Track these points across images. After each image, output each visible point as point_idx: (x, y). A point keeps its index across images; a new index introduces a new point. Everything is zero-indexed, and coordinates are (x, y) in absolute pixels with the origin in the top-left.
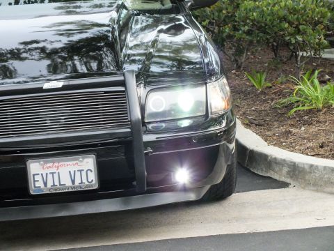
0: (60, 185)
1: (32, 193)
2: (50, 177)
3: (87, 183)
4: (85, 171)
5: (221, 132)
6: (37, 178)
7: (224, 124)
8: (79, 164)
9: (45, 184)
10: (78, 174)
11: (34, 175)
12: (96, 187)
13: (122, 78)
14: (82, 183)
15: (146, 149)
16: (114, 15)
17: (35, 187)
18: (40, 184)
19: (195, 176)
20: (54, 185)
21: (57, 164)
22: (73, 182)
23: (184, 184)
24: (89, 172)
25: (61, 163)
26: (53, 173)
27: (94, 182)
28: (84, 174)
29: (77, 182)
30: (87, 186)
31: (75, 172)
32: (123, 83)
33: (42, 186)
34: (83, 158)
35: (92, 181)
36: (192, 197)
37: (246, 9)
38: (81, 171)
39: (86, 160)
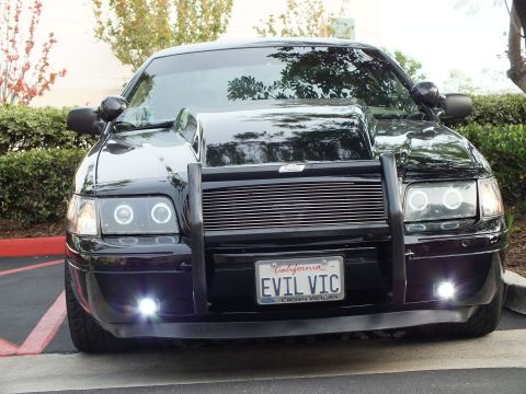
0: (296, 293)
1: (260, 302)
2: (283, 282)
3: (330, 292)
4: (329, 276)
5: (495, 238)
6: (266, 284)
7: (498, 229)
8: (322, 267)
9: (277, 292)
10: (319, 280)
11: (263, 280)
12: (342, 298)
13: (379, 164)
14: (324, 292)
15: (406, 252)
16: (359, 111)
17: (264, 295)
18: (270, 292)
19: (461, 290)
20: (288, 294)
21: (293, 267)
22: (313, 290)
23: (450, 300)
24: (334, 278)
25: (298, 266)
26: (287, 278)
27: (339, 291)
28: (327, 280)
29: (317, 292)
30: (331, 296)
31: (316, 277)
32: (380, 171)
33: (273, 294)
34: (328, 260)
36: (457, 317)
37: (492, 141)
38: (323, 276)
39: (331, 263)
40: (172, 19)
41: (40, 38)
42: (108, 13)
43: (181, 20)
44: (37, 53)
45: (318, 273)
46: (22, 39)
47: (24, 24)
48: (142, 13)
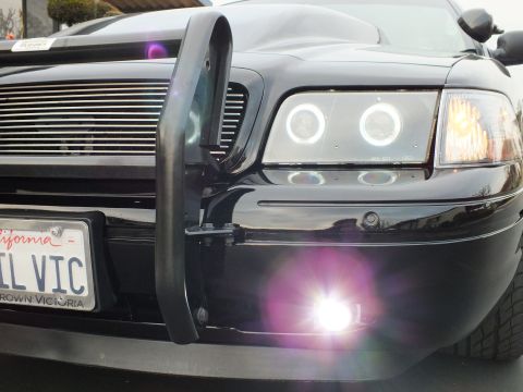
0: (14, 286)
3: (70, 293)
4: (67, 259)
8: (54, 240)
14: (59, 290)
20: (2, 284)
21: (6, 234)
25: (15, 233)
27: (85, 293)
28: (63, 266)
29: (49, 290)
31: (44, 257)
34: (63, 227)
35: (82, 289)
38: (58, 259)
39: (68, 233)
45: (48, 251)
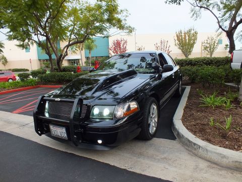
0: (58, 135)
2: (55, 131)
10: (62, 133)
11: (52, 130)
12: (67, 139)
14: (63, 136)
17: (52, 133)
22: (61, 135)
24: (65, 133)
25: (57, 128)
30: (65, 138)
33: (54, 134)
34: (62, 128)
40: (187, 41)
41: (168, 46)
42: (177, 42)
43: (188, 42)
44: (167, 48)
45: (61, 131)
46: (165, 46)
47: (166, 44)
48: (182, 41)
